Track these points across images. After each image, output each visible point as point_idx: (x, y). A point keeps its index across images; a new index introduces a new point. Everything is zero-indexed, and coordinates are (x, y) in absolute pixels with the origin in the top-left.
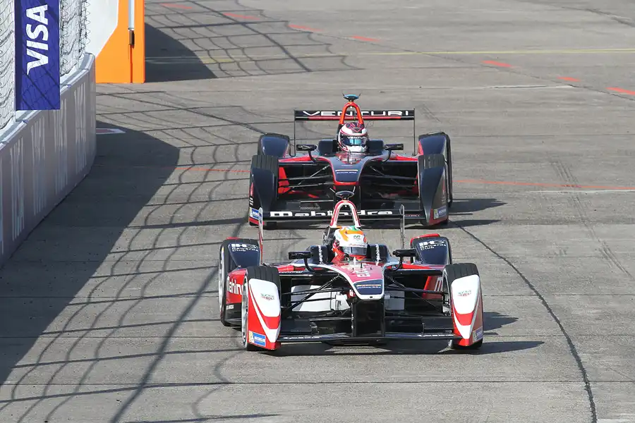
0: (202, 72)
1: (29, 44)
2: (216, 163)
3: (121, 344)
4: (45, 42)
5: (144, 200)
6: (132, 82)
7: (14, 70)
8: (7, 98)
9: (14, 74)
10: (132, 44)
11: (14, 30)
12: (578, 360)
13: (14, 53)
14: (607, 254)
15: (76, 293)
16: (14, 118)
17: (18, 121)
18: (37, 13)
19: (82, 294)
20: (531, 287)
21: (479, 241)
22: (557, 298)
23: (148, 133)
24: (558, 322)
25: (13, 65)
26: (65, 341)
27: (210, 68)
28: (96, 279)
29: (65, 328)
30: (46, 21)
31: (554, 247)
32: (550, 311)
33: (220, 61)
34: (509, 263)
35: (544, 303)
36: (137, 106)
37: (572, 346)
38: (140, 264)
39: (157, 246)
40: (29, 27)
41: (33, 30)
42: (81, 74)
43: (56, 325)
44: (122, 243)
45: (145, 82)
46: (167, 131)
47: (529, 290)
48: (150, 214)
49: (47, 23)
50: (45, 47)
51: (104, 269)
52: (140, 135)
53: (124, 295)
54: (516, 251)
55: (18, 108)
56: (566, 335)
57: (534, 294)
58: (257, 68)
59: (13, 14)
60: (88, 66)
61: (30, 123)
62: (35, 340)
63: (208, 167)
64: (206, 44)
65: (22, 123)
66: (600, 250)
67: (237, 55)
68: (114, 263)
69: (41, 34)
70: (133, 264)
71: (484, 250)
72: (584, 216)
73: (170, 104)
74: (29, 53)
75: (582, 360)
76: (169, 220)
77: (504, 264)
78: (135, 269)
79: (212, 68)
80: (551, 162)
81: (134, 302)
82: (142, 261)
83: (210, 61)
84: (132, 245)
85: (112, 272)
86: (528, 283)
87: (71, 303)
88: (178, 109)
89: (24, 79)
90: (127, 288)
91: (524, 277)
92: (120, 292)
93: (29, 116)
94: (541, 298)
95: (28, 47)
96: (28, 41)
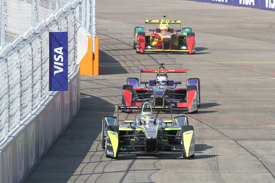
0: (122, 71)
1: (55, 63)
4: (62, 62)
6: (93, 75)
7: (49, 74)
8: (46, 86)
9: (48, 76)
10: (94, 59)
11: (49, 57)
13: (49, 68)
15: (76, 170)
16: (48, 94)
17: (50, 95)
18: (59, 50)
19: (78, 170)
20: (267, 169)
21: (244, 148)
23: (101, 98)
25: (48, 72)
28: (84, 164)
30: (62, 54)
33: (130, 65)
34: (257, 158)
35: (273, 176)
36: (96, 86)
38: (102, 157)
40: (55, 56)
41: (57, 57)
42: (75, 74)
44: (93, 147)
45: (99, 75)
46: (109, 97)
47: (265, 170)
50: (62, 64)
51: (86, 159)
52: (98, 99)
53: (96, 171)
54: (260, 152)
55: (50, 90)
57: (269, 172)
58: (145, 69)
59: (49, 51)
60: (77, 71)
61: (55, 96)
64: (123, 58)
65: (52, 97)
67: (136, 63)
68: (91, 156)
69: (60, 59)
70: (99, 157)
71: (246, 152)
73: (110, 85)
74: (55, 67)
77: (255, 159)
78: (100, 159)
79: (127, 69)
80: (272, 112)
81: (100, 174)
82: (102, 155)
83: (125, 65)
84: (98, 149)
85: (90, 161)
86: (266, 167)
87: (74, 174)
88: (114, 87)
89: (53, 77)
90: (97, 168)
91: (264, 165)
92: (94, 170)
93: (54, 93)
94: (272, 174)
95: (55, 65)
96: (55, 62)
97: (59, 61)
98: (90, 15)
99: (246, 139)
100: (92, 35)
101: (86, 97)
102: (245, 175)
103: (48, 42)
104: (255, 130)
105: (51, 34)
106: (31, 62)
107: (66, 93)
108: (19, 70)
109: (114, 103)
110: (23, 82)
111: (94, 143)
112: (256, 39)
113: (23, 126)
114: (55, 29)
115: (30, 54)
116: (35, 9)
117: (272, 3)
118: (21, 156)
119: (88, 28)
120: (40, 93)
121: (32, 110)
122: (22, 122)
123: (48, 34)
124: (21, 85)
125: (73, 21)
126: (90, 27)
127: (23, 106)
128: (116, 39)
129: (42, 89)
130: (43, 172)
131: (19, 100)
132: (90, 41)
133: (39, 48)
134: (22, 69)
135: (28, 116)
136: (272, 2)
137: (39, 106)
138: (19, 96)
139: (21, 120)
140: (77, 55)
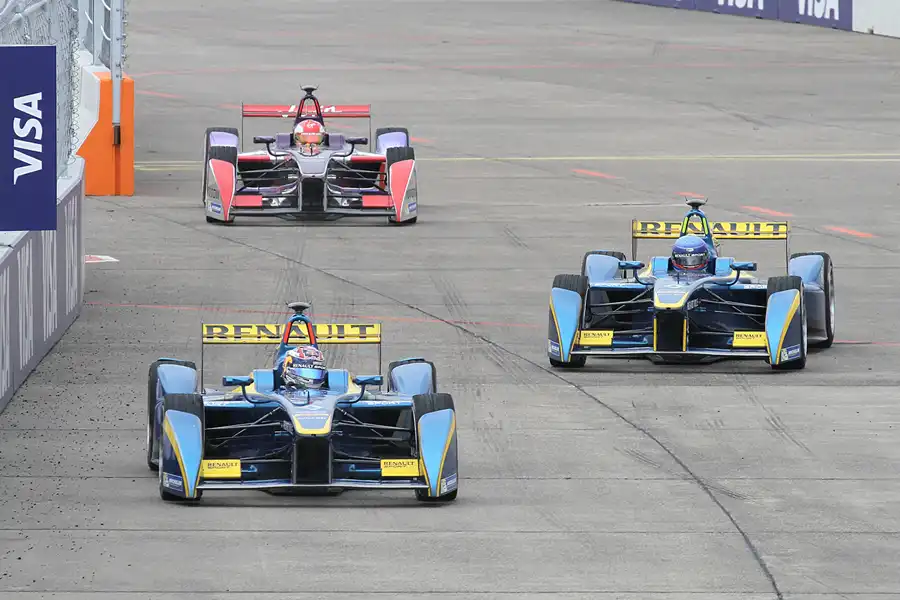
1: (17, 143)
4: (37, 142)
6: (116, 194)
10: (118, 144)
12: (763, 565)
14: (776, 425)
18: (28, 103)
20: (684, 468)
21: (605, 405)
22: (721, 482)
24: (728, 514)
30: (39, 114)
31: (705, 416)
32: (715, 500)
34: (651, 436)
35: (705, 489)
37: (751, 547)
40: (17, 121)
41: (22, 125)
45: (134, 195)
47: (682, 472)
49: (40, 117)
50: (38, 148)
54: (658, 421)
56: (740, 531)
57: (690, 477)
61: (16, 248)
65: (8, 249)
66: (768, 420)
69: (33, 130)
71: (615, 419)
74: (18, 155)
75: (768, 565)
77: (645, 438)
86: (679, 462)
91: (673, 456)
93: (15, 237)
94: (700, 482)
95: (17, 149)
96: (15, 141)
98: (106, 9)
100: (112, 71)
101: (98, 259)
102: (618, 485)
107: (48, 236)
114: (13, 39)
119: (101, 49)
126: (107, 46)
140: (74, 127)
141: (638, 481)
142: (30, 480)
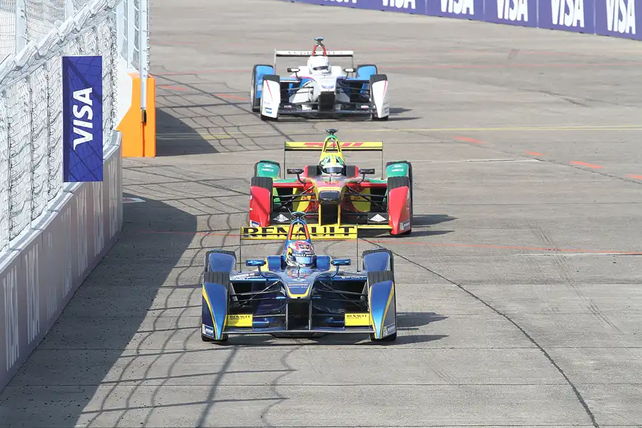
0: (205, 148)
1: (76, 122)
2: (231, 230)
3: (173, 391)
4: (89, 121)
5: (173, 262)
6: (144, 156)
7: (62, 146)
8: (57, 172)
9: (62, 150)
10: (145, 122)
11: (62, 110)
12: (586, 407)
13: (62, 132)
14: (594, 310)
15: (126, 346)
16: (62, 189)
17: (66, 191)
18: (83, 95)
19: (132, 347)
20: (532, 340)
21: (477, 298)
22: (557, 350)
23: (166, 202)
24: (562, 371)
25: (62, 141)
26: (124, 390)
27: (212, 143)
28: (142, 334)
29: (121, 377)
30: (90, 102)
31: (546, 305)
32: (553, 362)
33: (220, 137)
34: (509, 319)
35: (546, 355)
36: (152, 179)
37: (578, 394)
38: (178, 320)
39: (191, 304)
40: (75, 107)
41: (79, 110)
42: (112, 149)
43: (113, 374)
44: (159, 301)
45: (156, 156)
46: (183, 201)
47: (531, 343)
48: (180, 274)
50: (90, 125)
51: (146, 325)
52: (159, 204)
53: (169, 348)
54: (513, 308)
55: (65, 180)
56: (570, 383)
57: (536, 347)
58: (253, 144)
59: (62, 96)
60: (117, 143)
61: (76, 193)
62: (96, 389)
63: (225, 233)
64: (204, 122)
65: (70, 194)
66: (588, 308)
67: (233, 132)
68: (155, 319)
69: (87, 114)
70: (172, 319)
71: (484, 307)
72: (568, 277)
73: (180, 176)
74: (76, 130)
75: (589, 406)
76: (197, 280)
77: (505, 320)
78: (174, 324)
79: (213, 143)
80: (531, 227)
81: (178, 355)
82: (180, 316)
83: (211, 137)
84: (168, 303)
85: (154, 327)
86: (528, 337)
87: (122, 355)
88: (189, 181)
89: (71, 154)
90: (171, 341)
91: (524, 332)
92: (165, 345)
93: (75, 186)
94: (542, 350)
95: (75, 126)
97: (85, 118)
98: (136, 30)
99: (480, 282)
100: (141, 72)
101: (131, 200)
102: (486, 352)
103: (61, 78)
104: (499, 264)
105: (67, 61)
106: (29, 117)
107: (97, 185)
108: (6, 133)
109: (193, 212)
110: (13, 159)
111: (159, 291)
112: (482, 82)
113: (15, 252)
114: (72, 51)
115: (27, 101)
116: (23, 14)
117: (511, 9)
118: (12, 315)
119: (132, 57)
120: (45, 185)
121: (32, 220)
122: (12, 244)
123: (61, 61)
124: (11, 167)
125: (108, 35)
126: (136, 55)
127: (14, 210)
128: (187, 85)
129: (51, 176)
130: (57, 350)
131: (6, 198)
132: (137, 84)
133: (42, 90)
134: (11, 131)
135: (23, 233)
136: (512, 6)
137: (44, 213)
138: (6, 187)
139: (10, 240)
140: (115, 111)
141: (500, 350)
142: (86, 351)
